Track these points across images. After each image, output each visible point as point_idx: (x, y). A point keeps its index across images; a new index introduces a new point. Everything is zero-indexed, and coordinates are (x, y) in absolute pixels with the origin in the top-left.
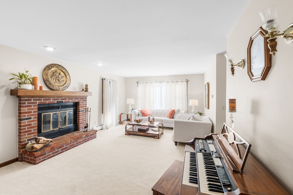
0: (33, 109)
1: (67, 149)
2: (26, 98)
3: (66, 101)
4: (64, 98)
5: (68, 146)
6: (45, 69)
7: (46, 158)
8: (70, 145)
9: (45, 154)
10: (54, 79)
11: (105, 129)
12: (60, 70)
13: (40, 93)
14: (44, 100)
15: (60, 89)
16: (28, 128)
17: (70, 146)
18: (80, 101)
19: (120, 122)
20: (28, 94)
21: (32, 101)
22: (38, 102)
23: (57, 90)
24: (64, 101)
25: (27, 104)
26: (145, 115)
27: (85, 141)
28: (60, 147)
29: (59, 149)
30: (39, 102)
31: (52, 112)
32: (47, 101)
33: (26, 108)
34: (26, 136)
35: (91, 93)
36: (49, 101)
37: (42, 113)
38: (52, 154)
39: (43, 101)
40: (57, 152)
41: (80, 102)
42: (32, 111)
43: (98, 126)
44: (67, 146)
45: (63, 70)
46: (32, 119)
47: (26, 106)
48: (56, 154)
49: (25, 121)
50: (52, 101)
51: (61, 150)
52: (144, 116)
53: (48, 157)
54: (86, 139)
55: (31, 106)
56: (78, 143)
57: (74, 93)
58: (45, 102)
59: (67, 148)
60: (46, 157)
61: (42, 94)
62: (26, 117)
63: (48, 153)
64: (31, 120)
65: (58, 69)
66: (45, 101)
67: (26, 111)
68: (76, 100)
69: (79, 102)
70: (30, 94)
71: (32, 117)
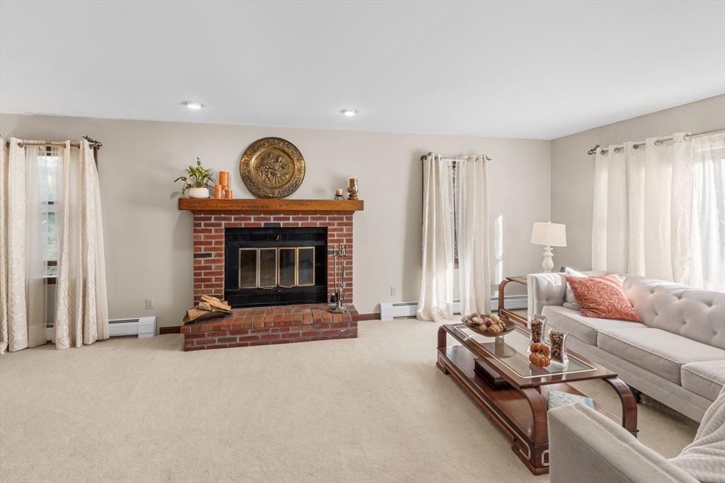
0: (214, 237)
1: (256, 342)
2: (202, 215)
3: (287, 223)
4: (282, 216)
5: (259, 335)
6: (245, 153)
7: (206, 346)
8: (265, 333)
9: (203, 336)
10: (264, 172)
11: (422, 320)
12: (280, 149)
13: (219, 205)
14: (235, 219)
15: (276, 195)
16: (206, 274)
17: (264, 337)
18: (330, 224)
19: (500, 308)
20: (196, 207)
21: (213, 221)
22: (223, 223)
23: (269, 197)
24: (284, 224)
25: (203, 227)
26: (590, 309)
27: (312, 337)
28: (239, 332)
29: (236, 334)
30: (225, 224)
31: (259, 247)
32: (243, 222)
33: (203, 235)
34: (203, 288)
35: (362, 202)
36: (246, 222)
37: (238, 248)
38: (219, 341)
39: (233, 221)
40: (229, 340)
41: (329, 227)
42: (213, 241)
43: (401, 305)
44: (255, 334)
45: (286, 150)
46: (213, 258)
47: (203, 230)
48: (227, 344)
49: (200, 259)
50: (252, 221)
51: (241, 339)
52: (584, 315)
53: (209, 345)
54: (317, 333)
55: (210, 231)
56: (291, 335)
57: (303, 205)
58: (237, 224)
59: (256, 338)
60: (204, 343)
61: (221, 207)
62: (203, 252)
63: (209, 335)
64: (210, 258)
65: (275, 148)
66: (239, 222)
67: (202, 240)
68: (318, 222)
69: (326, 229)
70: (199, 207)
71: (213, 253)
